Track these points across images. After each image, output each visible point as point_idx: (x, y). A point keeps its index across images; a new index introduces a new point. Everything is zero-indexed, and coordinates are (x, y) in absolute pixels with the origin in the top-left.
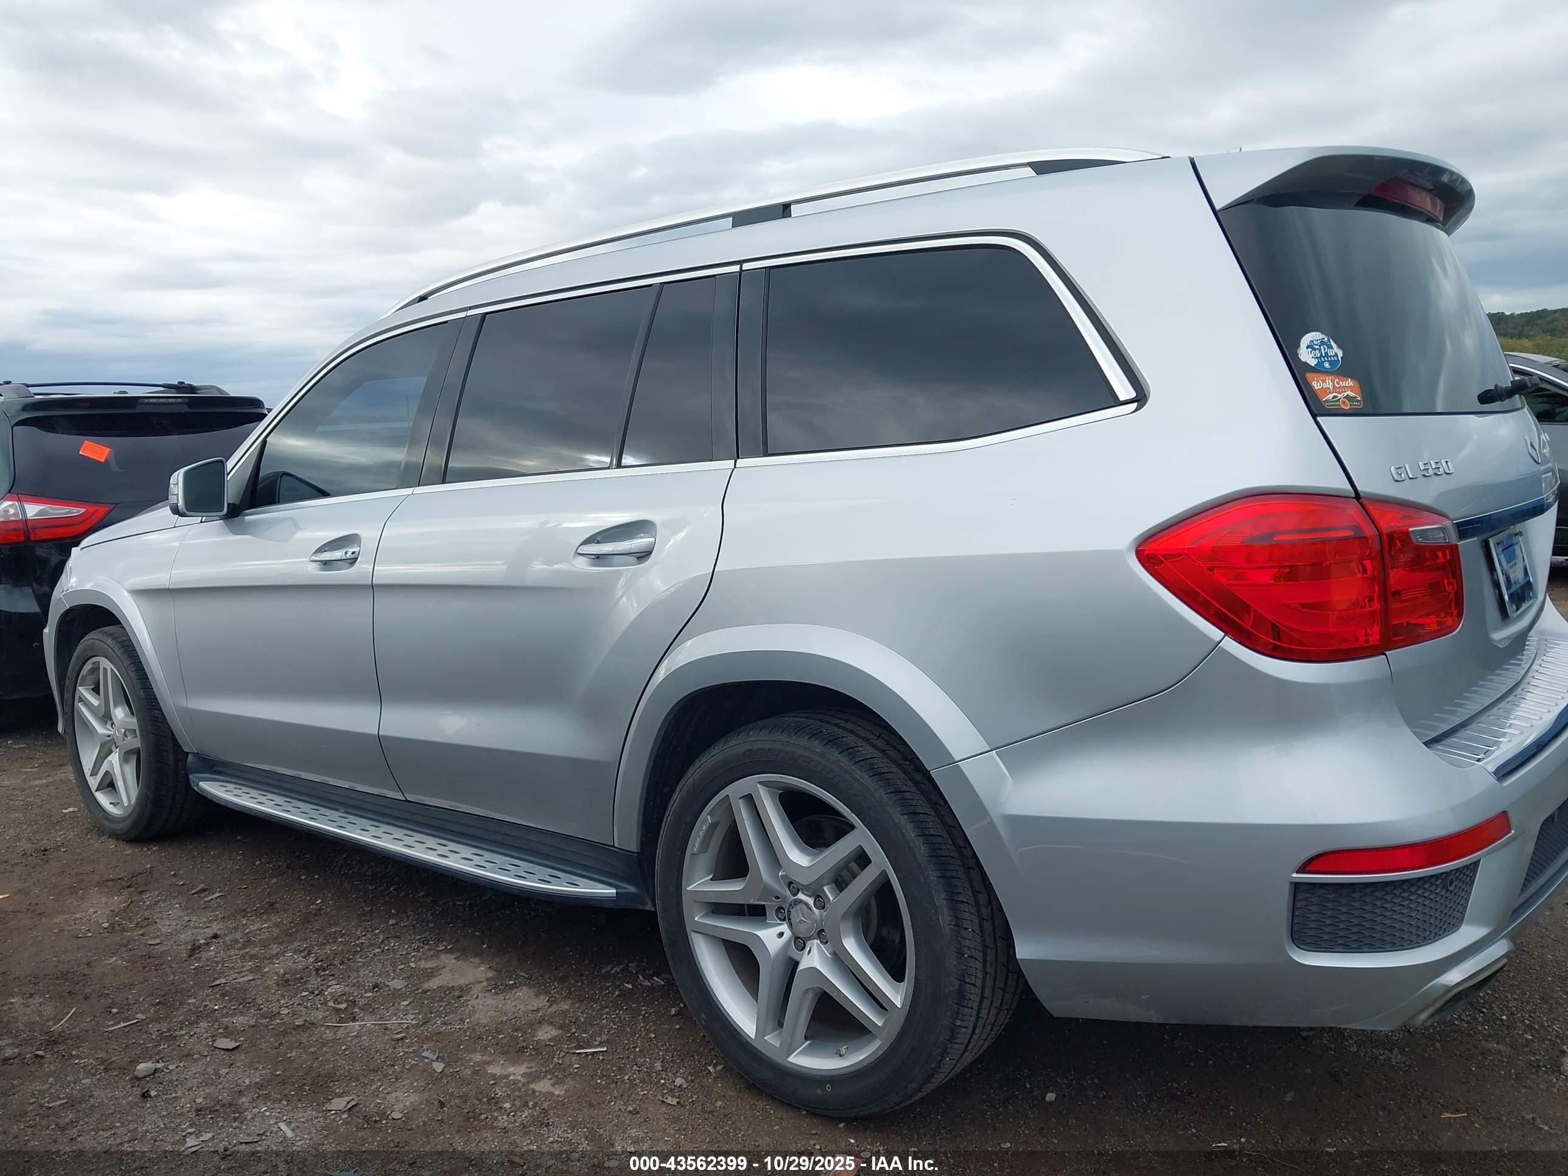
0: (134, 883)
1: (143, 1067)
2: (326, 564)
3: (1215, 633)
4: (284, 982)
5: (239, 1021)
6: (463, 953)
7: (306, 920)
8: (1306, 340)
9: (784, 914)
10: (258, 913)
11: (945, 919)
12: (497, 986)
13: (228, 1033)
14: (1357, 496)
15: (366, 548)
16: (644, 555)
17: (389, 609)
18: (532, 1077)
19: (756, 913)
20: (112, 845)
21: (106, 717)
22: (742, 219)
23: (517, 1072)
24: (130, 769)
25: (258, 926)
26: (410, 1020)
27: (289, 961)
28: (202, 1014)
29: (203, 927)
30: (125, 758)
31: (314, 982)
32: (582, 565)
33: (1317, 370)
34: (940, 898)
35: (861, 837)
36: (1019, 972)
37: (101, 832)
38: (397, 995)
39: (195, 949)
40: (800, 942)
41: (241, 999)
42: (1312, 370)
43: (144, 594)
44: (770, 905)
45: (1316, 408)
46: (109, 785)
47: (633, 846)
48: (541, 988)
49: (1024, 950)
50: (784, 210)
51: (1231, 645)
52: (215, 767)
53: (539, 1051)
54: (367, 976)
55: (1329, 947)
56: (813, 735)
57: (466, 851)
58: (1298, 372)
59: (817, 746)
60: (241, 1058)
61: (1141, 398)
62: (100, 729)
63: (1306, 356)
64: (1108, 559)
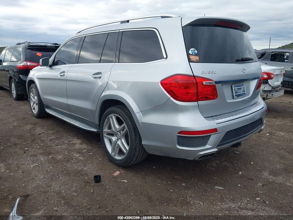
0: (35, 124)
1: (26, 149)
2: (61, 76)
3: (169, 96)
4: (50, 140)
5: (42, 144)
6: (78, 139)
7: (57, 132)
8: (191, 50)
9: (116, 135)
10: (51, 130)
11: (134, 137)
12: (81, 144)
13: (40, 146)
14: (194, 76)
15: (66, 74)
16: (100, 78)
17: (69, 84)
18: (79, 156)
19: (112, 135)
20: (34, 118)
21: (34, 98)
22: (122, 22)
23: (78, 155)
24: (37, 107)
25: (50, 132)
26: (66, 147)
27: (53, 137)
28: (38, 143)
29: (43, 131)
30: (37, 104)
31: (55, 140)
32: (92, 78)
33: (192, 55)
34: (133, 134)
35: (124, 124)
36: (143, 146)
37: (33, 116)
38: (66, 143)
39: (40, 134)
40: (118, 140)
41: (43, 141)
42: (191, 55)
43: (39, 79)
44: (115, 134)
45: (190, 61)
46: (34, 109)
47: (98, 124)
48: (87, 144)
49: (143, 143)
50: (128, 21)
51: (171, 98)
52: (48, 107)
53: (82, 153)
54: (63, 140)
55: (183, 146)
56: (120, 108)
57: (78, 123)
58: (188, 55)
59: (120, 110)
60: (40, 149)
61: (166, 58)
62: (33, 100)
63: (190, 52)
64: (156, 83)
